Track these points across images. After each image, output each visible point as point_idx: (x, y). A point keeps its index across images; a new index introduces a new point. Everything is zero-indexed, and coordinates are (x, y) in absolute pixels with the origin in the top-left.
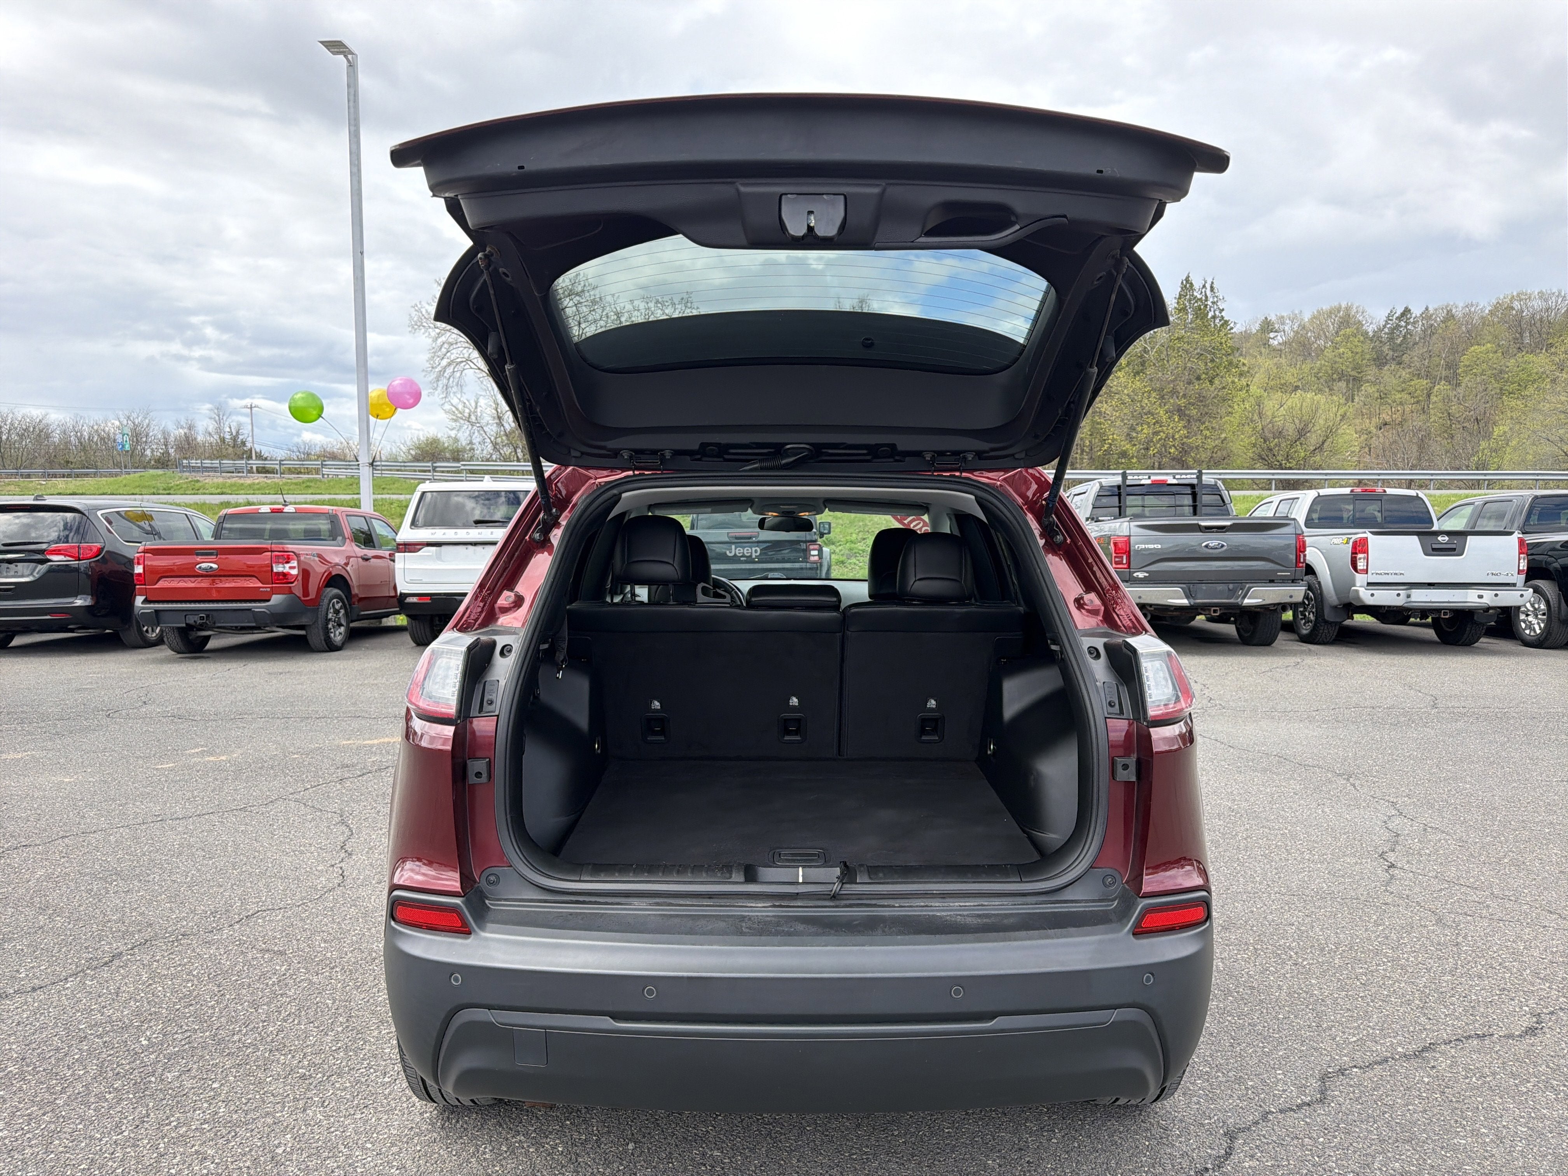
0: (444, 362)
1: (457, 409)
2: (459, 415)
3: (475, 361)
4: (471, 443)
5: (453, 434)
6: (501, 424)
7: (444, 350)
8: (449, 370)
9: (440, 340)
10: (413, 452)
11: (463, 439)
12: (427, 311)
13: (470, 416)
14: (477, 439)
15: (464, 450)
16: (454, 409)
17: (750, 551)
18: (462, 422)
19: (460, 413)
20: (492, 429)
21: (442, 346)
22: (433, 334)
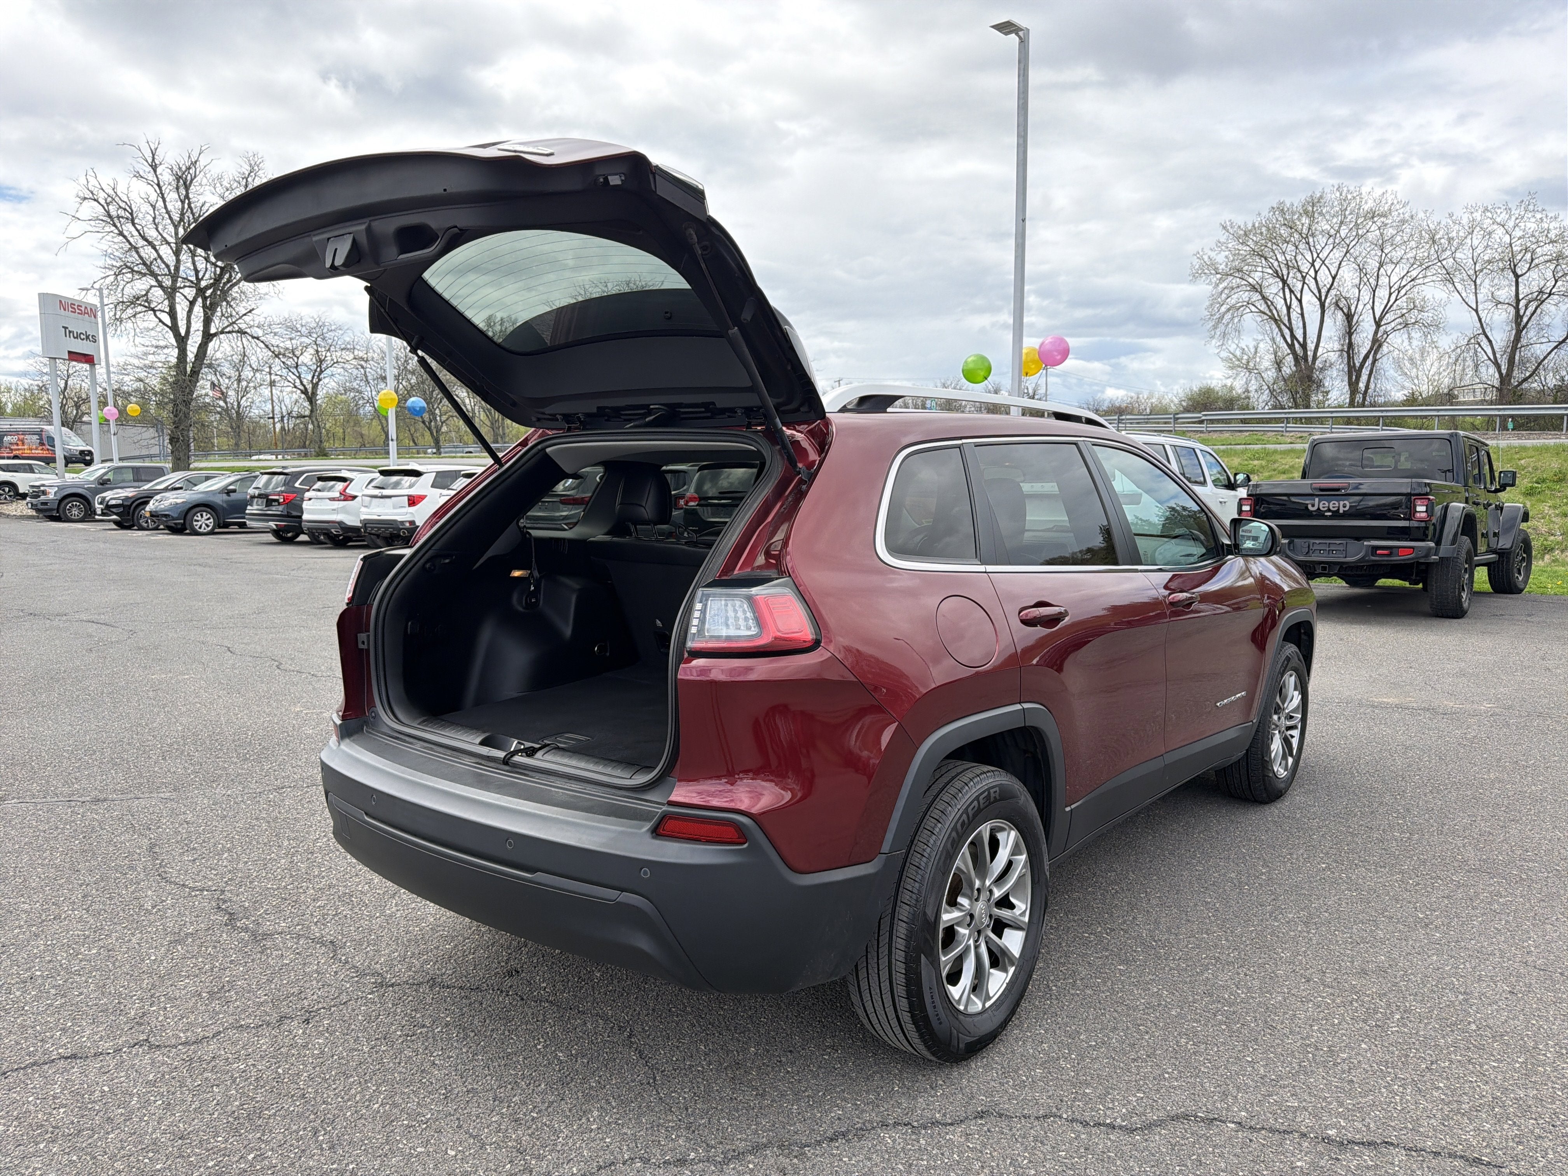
0: (1223, 309)
1: (1235, 356)
2: (1237, 363)
3: (1257, 304)
4: (1247, 391)
5: (1229, 382)
6: (1279, 369)
7: (1224, 296)
8: (1228, 316)
9: (1221, 286)
10: (1184, 404)
11: (1239, 386)
12: (1209, 257)
13: (1248, 362)
14: (1253, 387)
15: (1239, 398)
16: (1231, 356)
17: (1337, 505)
18: (1240, 369)
19: (1238, 360)
20: (1270, 375)
21: (1222, 292)
22: (1214, 280)
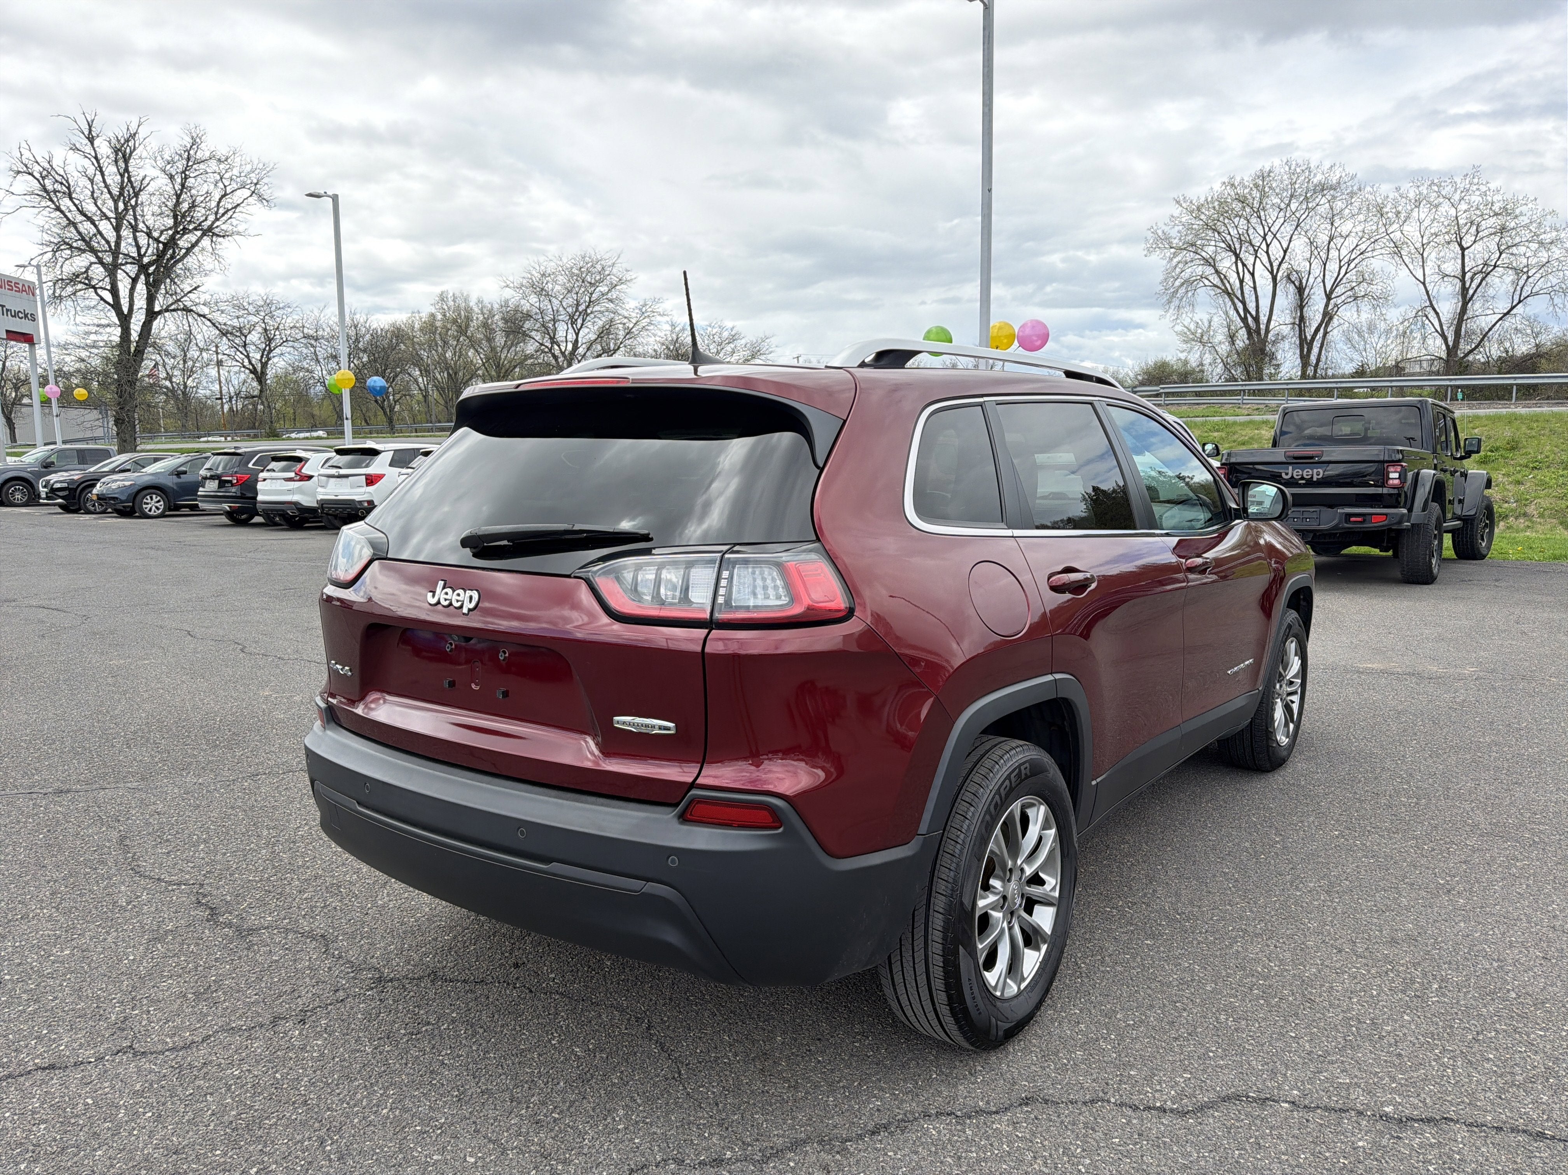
0: (1177, 283)
1: (1189, 330)
2: (1191, 336)
3: (1211, 278)
4: (1202, 364)
5: (1183, 356)
6: (1233, 343)
7: (1178, 270)
8: (1182, 291)
9: (1175, 260)
10: (1140, 378)
11: (1193, 359)
12: (1163, 232)
13: (1202, 336)
14: (1208, 359)
15: (1193, 372)
16: (1186, 330)
17: (1311, 473)
18: (1194, 343)
19: (1193, 334)
20: (1224, 348)
21: (1176, 266)
22: (1168, 255)
